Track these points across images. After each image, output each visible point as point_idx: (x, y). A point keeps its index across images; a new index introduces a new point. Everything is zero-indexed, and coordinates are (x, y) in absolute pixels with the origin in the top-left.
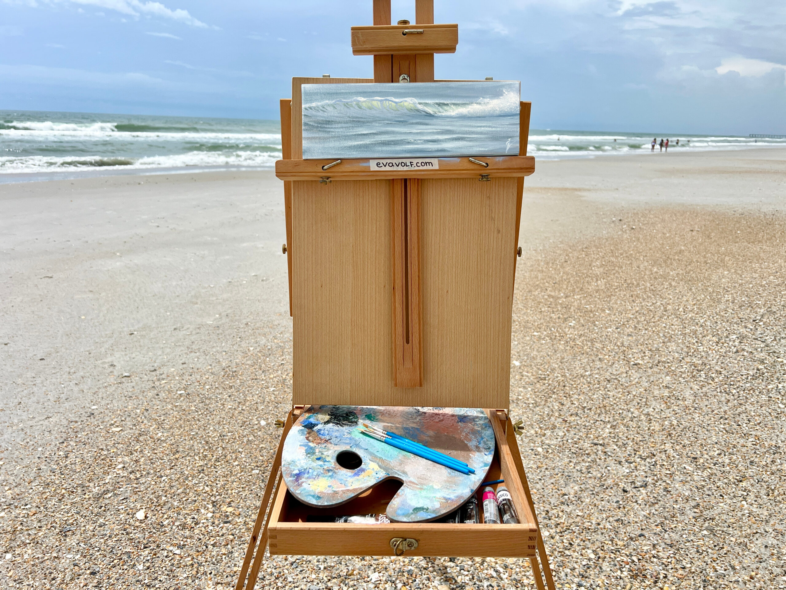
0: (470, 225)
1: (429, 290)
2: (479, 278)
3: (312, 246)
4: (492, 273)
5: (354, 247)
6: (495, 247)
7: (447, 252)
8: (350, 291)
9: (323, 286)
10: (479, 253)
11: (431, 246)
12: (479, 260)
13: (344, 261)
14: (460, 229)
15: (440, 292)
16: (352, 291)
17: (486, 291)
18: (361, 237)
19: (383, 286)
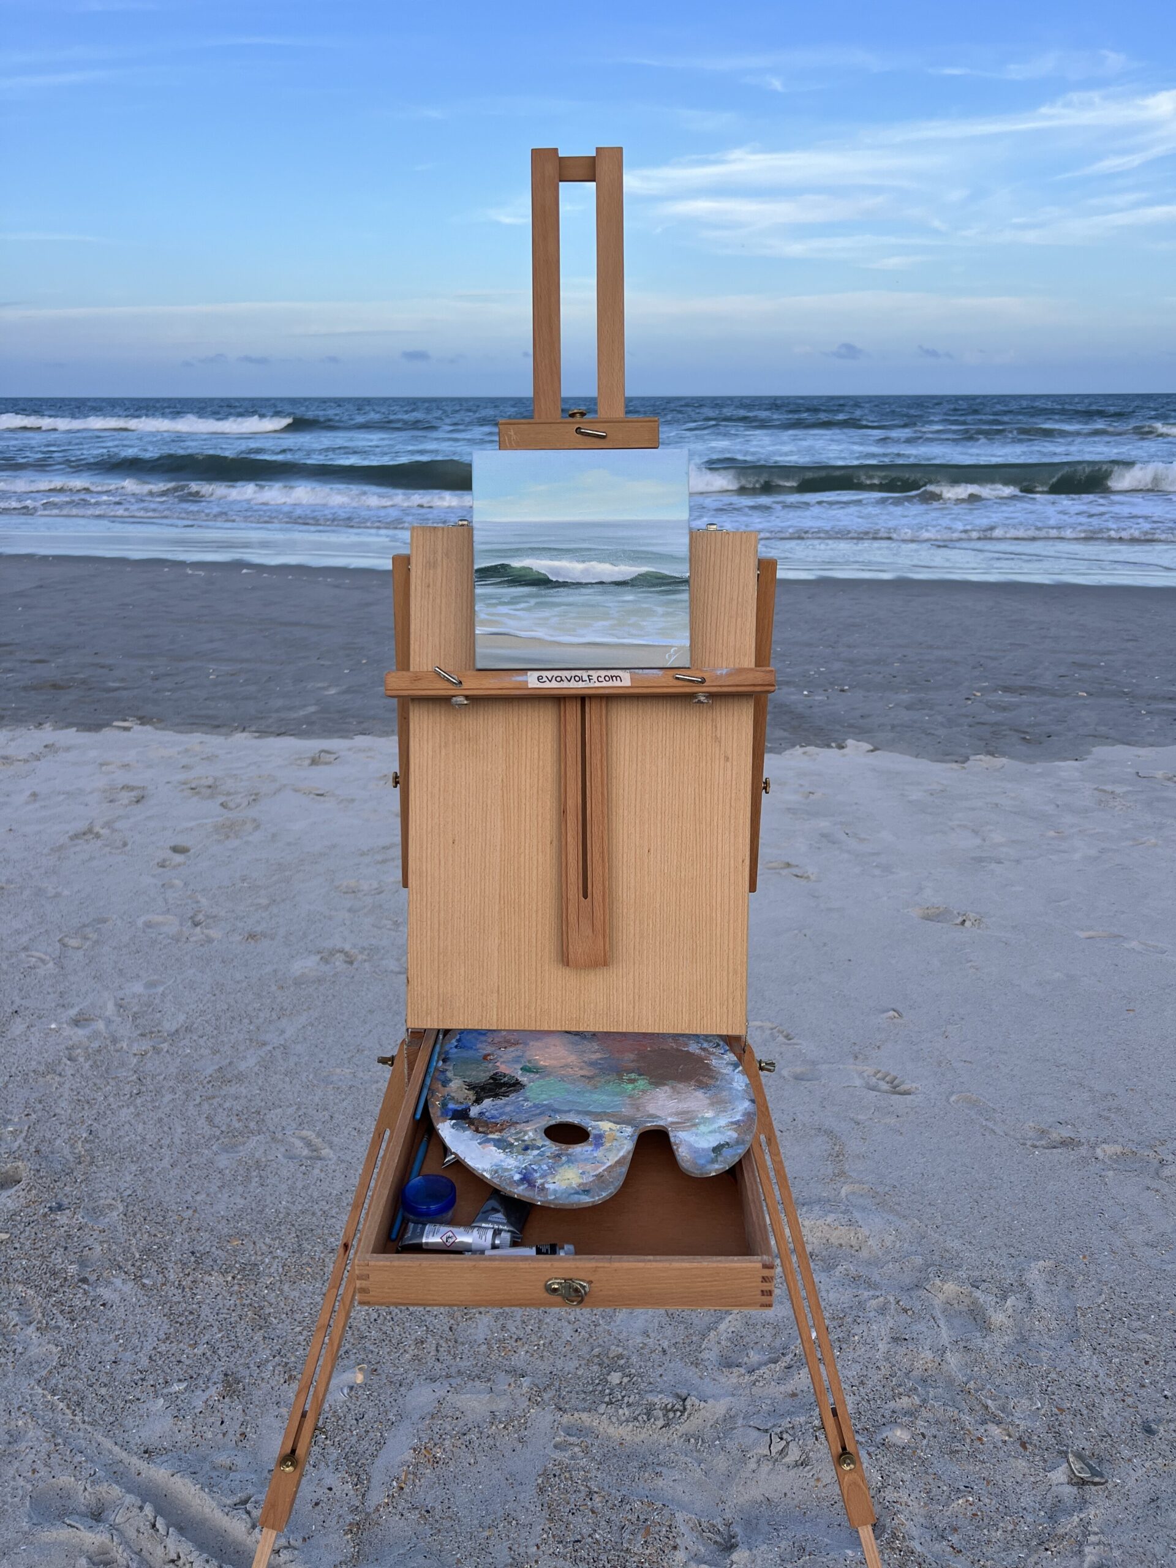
1: (620, 848)
2: (698, 830)
3: (440, 780)
6: (721, 783)
7: (648, 789)
8: (498, 849)
9: (456, 842)
10: (697, 790)
13: (489, 802)
14: (667, 755)
15: (638, 852)
16: (501, 849)
17: (708, 850)
18: (516, 766)
19: (549, 842)
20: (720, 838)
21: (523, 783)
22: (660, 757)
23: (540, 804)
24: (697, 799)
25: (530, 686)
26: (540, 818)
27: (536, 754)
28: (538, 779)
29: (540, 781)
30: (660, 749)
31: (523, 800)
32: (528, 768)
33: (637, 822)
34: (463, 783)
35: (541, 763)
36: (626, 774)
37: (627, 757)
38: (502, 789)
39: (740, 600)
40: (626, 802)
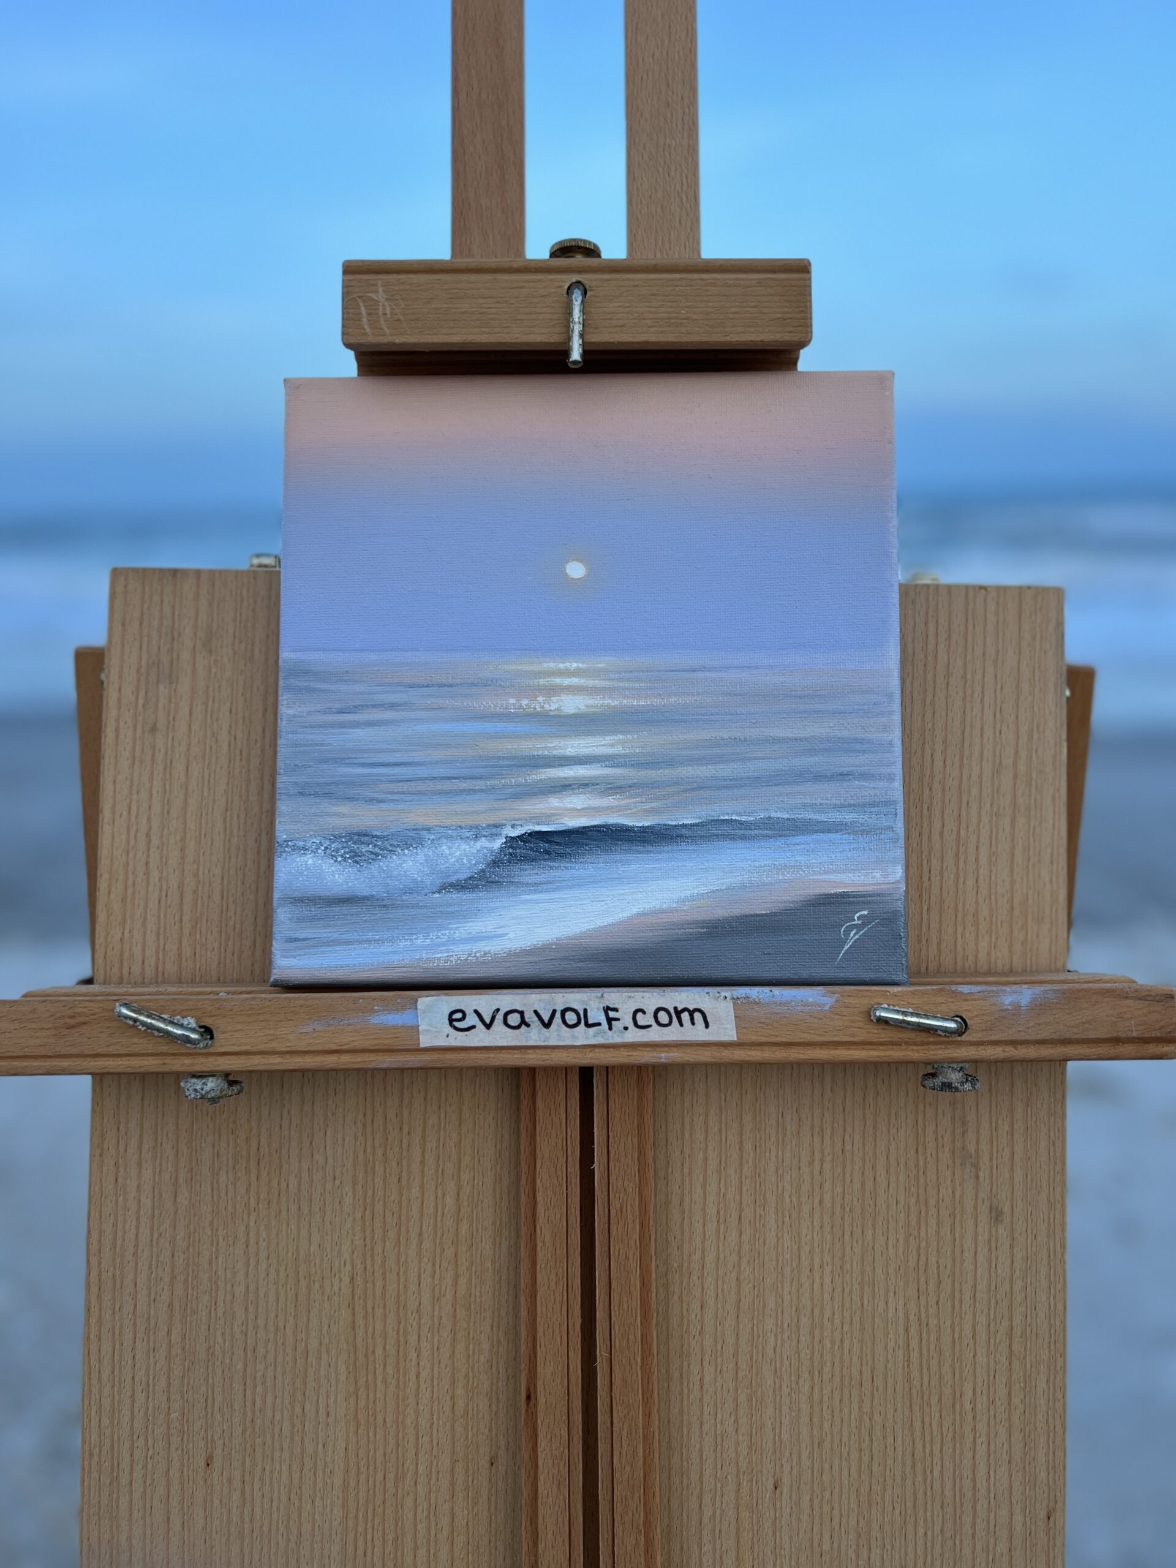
0: (869, 1185)
1: (694, 1476)
2: (918, 1424)
3: (173, 1278)
4: (974, 1402)
5: (359, 1280)
6: (982, 1285)
7: (771, 1305)
8: (338, 1482)
9: (217, 1463)
10: (912, 1305)
11: (702, 1277)
12: (914, 1343)
13: (314, 1344)
14: (828, 1203)
15: (745, 1490)
16: (345, 1487)
17: (948, 1484)
18: (392, 1235)
19: (484, 1462)
20: (981, 1450)
21: (413, 1287)
22: (806, 1209)
23: (460, 1347)
24: (913, 1331)
25: (425, 1041)
26: (460, 1391)
27: (450, 1200)
28: (457, 1277)
29: (463, 1282)
30: (806, 1187)
31: (412, 1340)
32: (427, 1244)
33: (743, 1397)
34: (240, 1290)
35: (464, 1228)
36: (710, 1258)
37: (712, 1210)
38: (351, 1306)
39: (1022, 768)
40: (708, 1342)
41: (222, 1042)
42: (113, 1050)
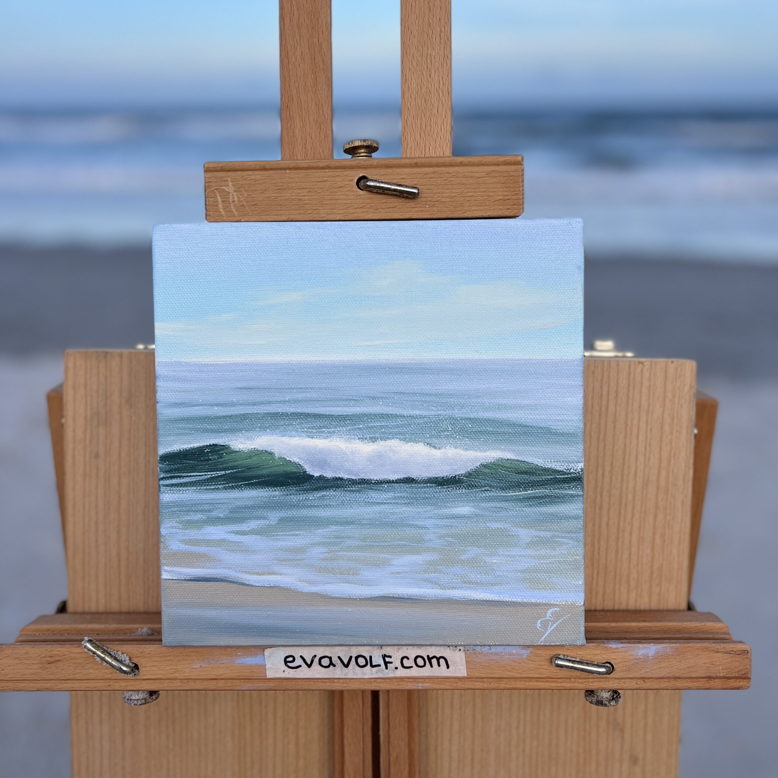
25: (270, 674)
41: (144, 673)
42: (77, 676)
